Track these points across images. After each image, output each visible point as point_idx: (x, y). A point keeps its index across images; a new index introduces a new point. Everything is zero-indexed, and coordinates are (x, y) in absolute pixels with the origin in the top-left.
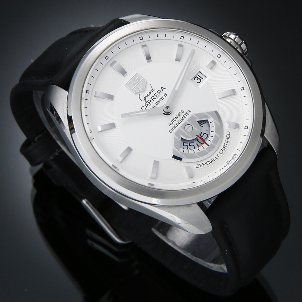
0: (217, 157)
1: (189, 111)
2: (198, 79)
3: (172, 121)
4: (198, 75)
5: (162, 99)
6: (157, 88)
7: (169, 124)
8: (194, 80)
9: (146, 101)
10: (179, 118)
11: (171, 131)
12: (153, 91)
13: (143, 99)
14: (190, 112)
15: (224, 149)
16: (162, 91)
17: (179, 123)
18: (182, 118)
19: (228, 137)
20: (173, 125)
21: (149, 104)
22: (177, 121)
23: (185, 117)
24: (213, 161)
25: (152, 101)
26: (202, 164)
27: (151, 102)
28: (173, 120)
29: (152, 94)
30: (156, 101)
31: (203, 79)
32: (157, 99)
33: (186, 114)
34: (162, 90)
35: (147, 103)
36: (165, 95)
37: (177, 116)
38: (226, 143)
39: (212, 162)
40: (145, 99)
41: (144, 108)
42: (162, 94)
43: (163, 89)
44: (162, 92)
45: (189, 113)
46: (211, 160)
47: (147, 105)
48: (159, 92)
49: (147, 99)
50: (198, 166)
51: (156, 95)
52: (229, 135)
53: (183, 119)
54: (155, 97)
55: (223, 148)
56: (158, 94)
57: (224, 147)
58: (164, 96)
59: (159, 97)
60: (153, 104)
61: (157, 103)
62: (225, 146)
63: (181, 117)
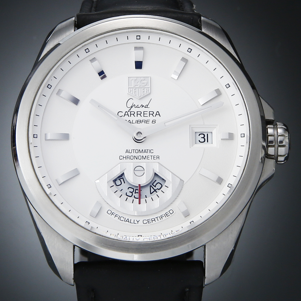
0: (136, 222)
1: (158, 157)
2: (204, 138)
3: (133, 151)
4: (207, 134)
6: (152, 108)
7: (127, 150)
8: (199, 135)
9: (130, 109)
10: (142, 154)
11: (121, 158)
12: (147, 107)
13: (130, 105)
14: (158, 159)
15: (151, 222)
16: (154, 116)
17: (137, 159)
18: (146, 156)
19: (167, 215)
20: (130, 155)
21: (130, 116)
22: (136, 155)
23: (148, 158)
24: (129, 221)
25: (136, 115)
26: (115, 215)
27: (133, 114)
28: (135, 151)
29: (142, 110)
30: (139, 118)
31: (208, 142)
32: (142, 118)
33: (153, 157)
34: (156, 115)
35: (129, 113)
36: (154, 122)
37: (142, 150)
38: (159, 218)
39: (126, 221)
40: (132, 107)
41: (120, 114)
42: (151, 118)
43: (158, 113)
45: (156, 158)
46: (128, 219)
47: (126, 114)
48: (151, 114)
49: (133, 109)
50: (109, 212)
51: (145, 113)
52: (170, 214)
53: (144, 159)
54: (142, 115)
55: (151, 220)
56: (148, 115)
57: (152, 220)
58: (151, 121)
59: (146, 119)
60: (134, 119)
61: (137, 122)
62: (155, 220)
63: (144, 154)
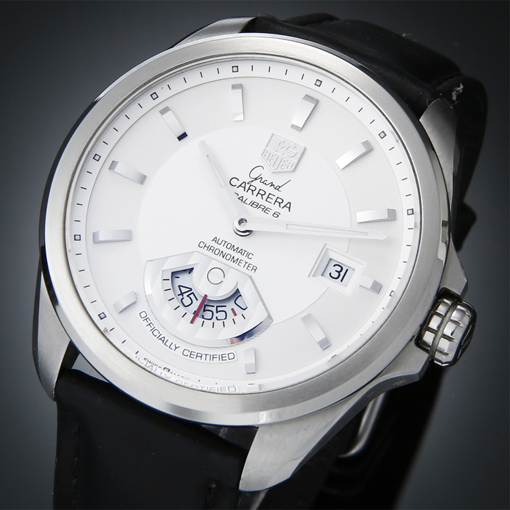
0: (173, 347)
1: (255, 268)
2: (339, 272)
3: (224, 242)
4: (347, 270)
5: (265, 210)
6: (285, 194)
7: (216, 238)
8: (334, 266)
9: (252, 181)
10: (233, 254)
11: (202, 245)
12: (278, 188)
13: (254, 175)
14: (253, 271)
15: (195, 357)
16: (282, 207)
17: (223, 257)
18: (238, 259)
19: (222, 357)
20: (216, 246)
21: (246, 190)
22: (226, 251)
23: (240, 264)
24: (163, 341)
25: (256, 192)
26: (149, 322)
27: (253, 191)
28: (226, 244)
29: (269, 190)
30: (258, 200)
31: (341, 281)
32: (262, 202)
33: (247, 265)
34: (285, 206)
35: (247, 186)
36: (276, 215)
37: (238, 248)
38: (208, 357)
39: (161, 339)
40: (256, 179)
41: (234, 182)
42: (276, 208)
43: (288, 206)
44: (280, 207)
45: (251, 269)
46: (164, 337)
47: (243, 185)
48: (279, 202)
49: (256, 183)
50: (143, 315)
51: (270, 196)
52: (227, 358)
53: (234, 262)
54: (265, 197)
55: (196, 354)
56: (273, 201)
57: (198, 355)
58: (272, 212)
59: (267, 205)
60: (250, 197)
61: (252, 204)
62: (201, 357)
63: (237, 256)
